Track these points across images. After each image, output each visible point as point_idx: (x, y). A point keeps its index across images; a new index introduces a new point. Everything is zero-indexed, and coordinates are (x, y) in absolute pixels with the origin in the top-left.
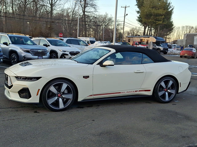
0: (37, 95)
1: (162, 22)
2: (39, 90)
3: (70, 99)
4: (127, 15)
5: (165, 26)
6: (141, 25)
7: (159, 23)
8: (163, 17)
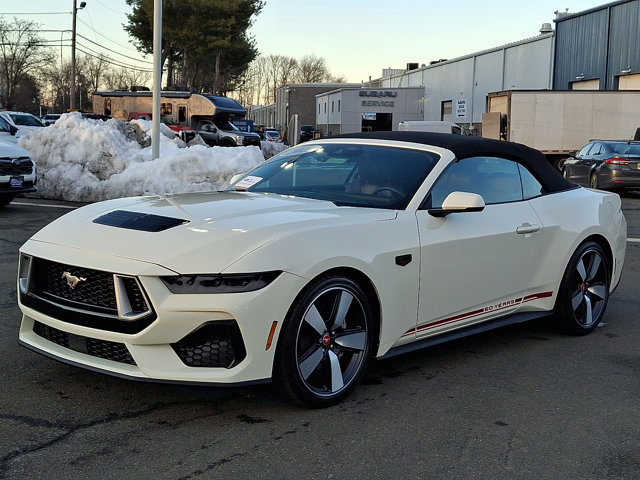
0: (269, 345)
1: (231, 41)
2: (275, 323)
3: (358, 351)
4: (83, 5)
5: (230, 56)
6: (139, 49)
7: (219, 43)
8: (233, 21)
